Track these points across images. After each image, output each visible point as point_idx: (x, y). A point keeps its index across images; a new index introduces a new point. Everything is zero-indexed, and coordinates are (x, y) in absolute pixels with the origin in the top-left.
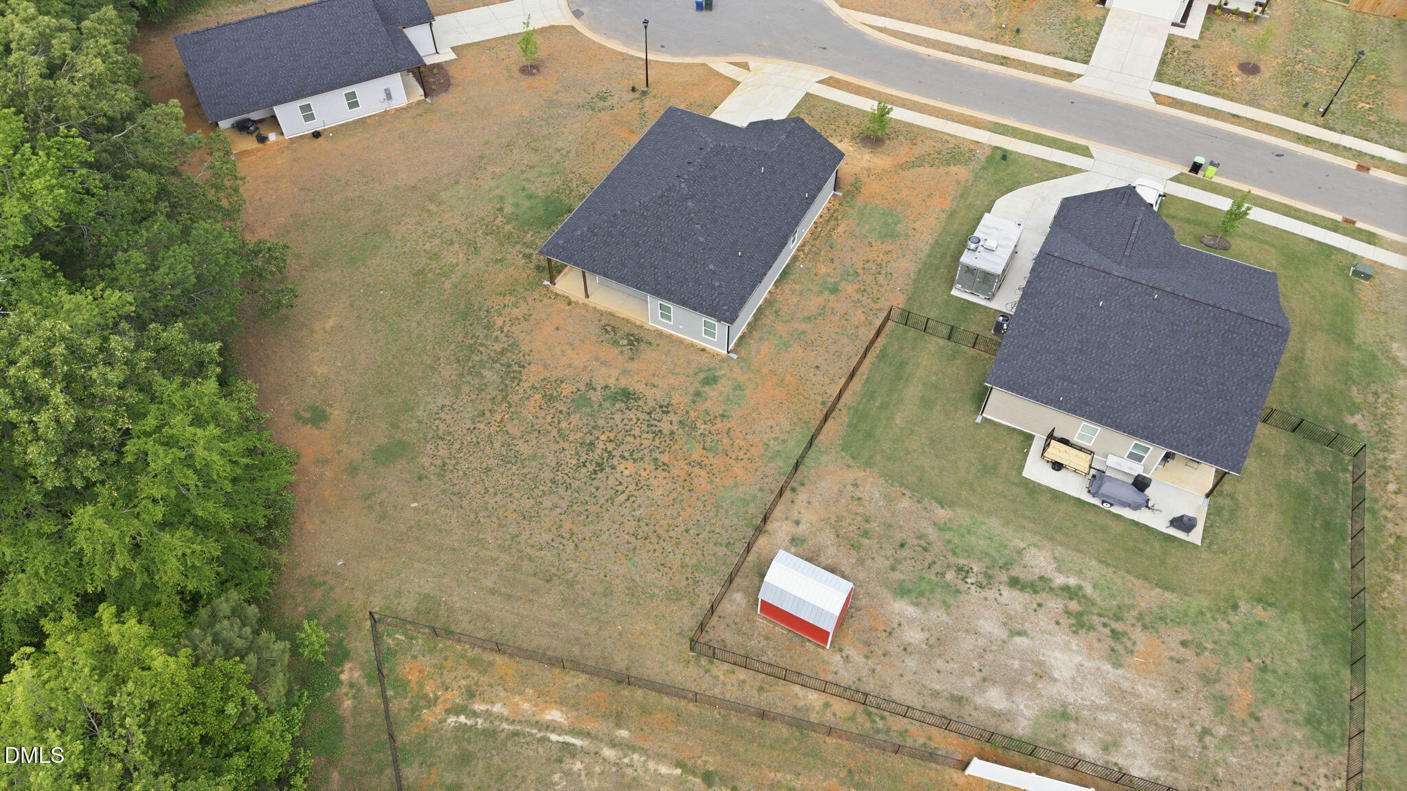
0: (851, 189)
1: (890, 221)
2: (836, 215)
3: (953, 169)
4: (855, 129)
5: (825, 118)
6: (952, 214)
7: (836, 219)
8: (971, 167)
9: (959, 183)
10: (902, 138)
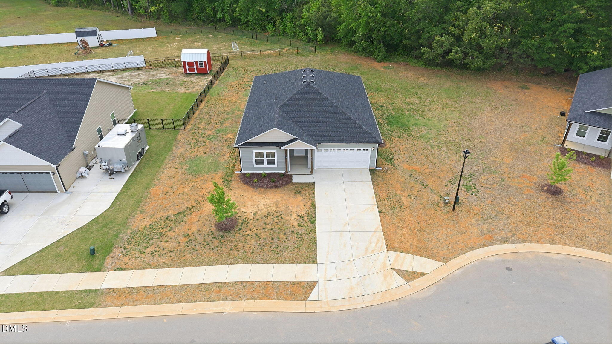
0: (230, 179)
1: (195, 168)
2: (234, 161)
3: (146, 223)
4: (248, 232)
5: (281, 236)
6: (148, 186)
7: (233, 159)
8: (129, 231)
9: (141, 212)
10: (200, 239)
